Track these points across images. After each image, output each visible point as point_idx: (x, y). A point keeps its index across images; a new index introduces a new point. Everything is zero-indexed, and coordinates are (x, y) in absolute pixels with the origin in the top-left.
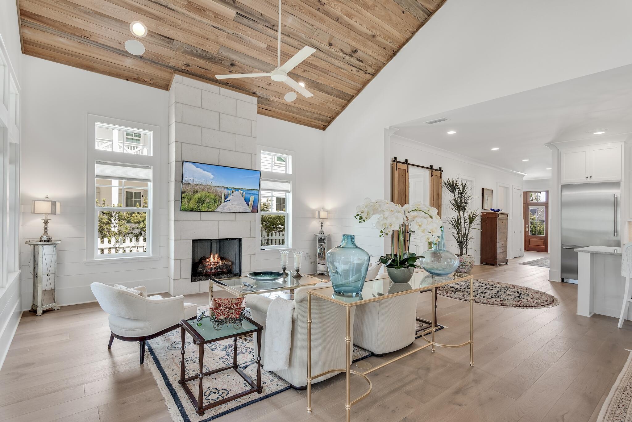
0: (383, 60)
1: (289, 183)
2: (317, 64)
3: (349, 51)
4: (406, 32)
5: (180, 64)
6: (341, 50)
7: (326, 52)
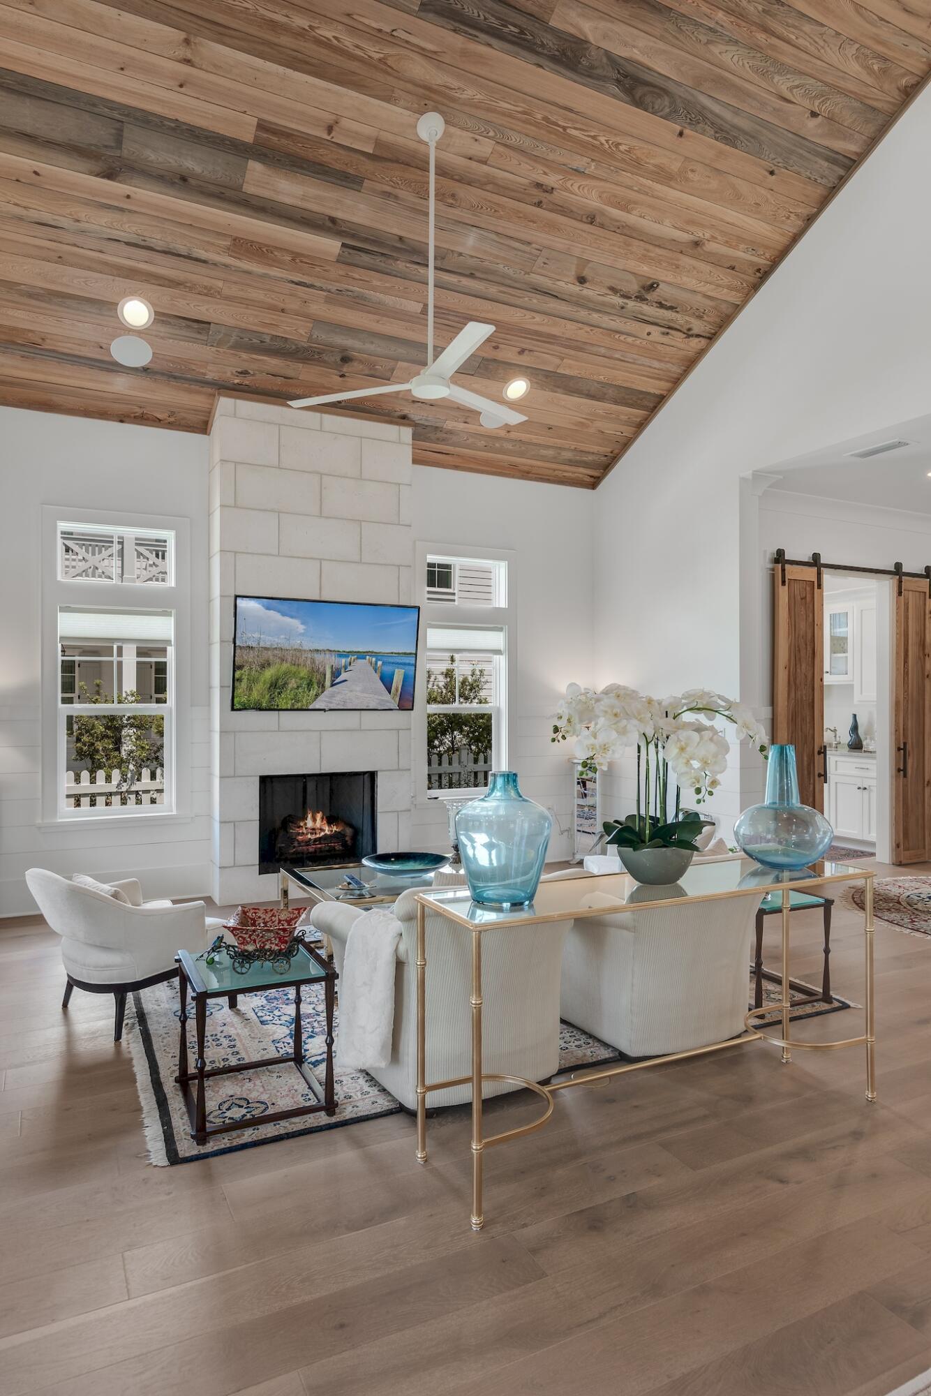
0: (734, 298)
1: (501, 630)
2: (555, 331)
3: (634, 287)
4: (788, 218)
5: (229, 374)
6: (612, 289)
7: (574, 299)
